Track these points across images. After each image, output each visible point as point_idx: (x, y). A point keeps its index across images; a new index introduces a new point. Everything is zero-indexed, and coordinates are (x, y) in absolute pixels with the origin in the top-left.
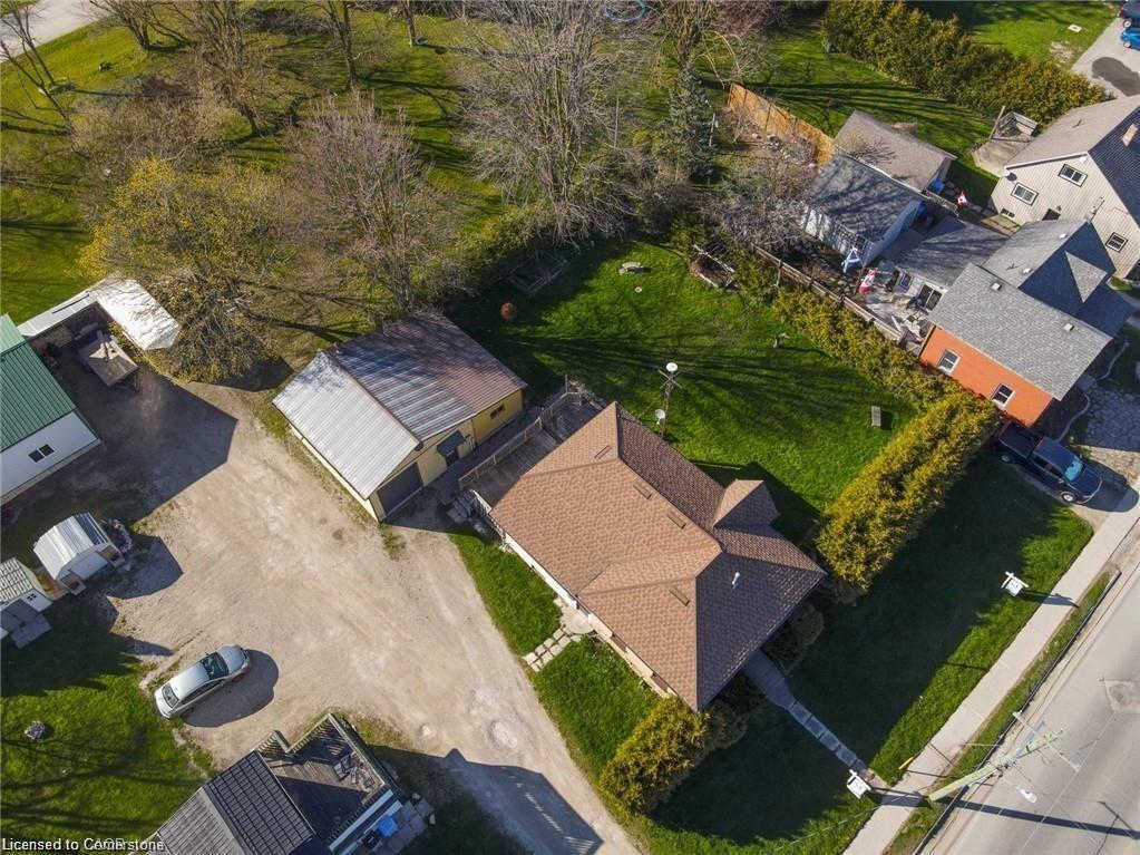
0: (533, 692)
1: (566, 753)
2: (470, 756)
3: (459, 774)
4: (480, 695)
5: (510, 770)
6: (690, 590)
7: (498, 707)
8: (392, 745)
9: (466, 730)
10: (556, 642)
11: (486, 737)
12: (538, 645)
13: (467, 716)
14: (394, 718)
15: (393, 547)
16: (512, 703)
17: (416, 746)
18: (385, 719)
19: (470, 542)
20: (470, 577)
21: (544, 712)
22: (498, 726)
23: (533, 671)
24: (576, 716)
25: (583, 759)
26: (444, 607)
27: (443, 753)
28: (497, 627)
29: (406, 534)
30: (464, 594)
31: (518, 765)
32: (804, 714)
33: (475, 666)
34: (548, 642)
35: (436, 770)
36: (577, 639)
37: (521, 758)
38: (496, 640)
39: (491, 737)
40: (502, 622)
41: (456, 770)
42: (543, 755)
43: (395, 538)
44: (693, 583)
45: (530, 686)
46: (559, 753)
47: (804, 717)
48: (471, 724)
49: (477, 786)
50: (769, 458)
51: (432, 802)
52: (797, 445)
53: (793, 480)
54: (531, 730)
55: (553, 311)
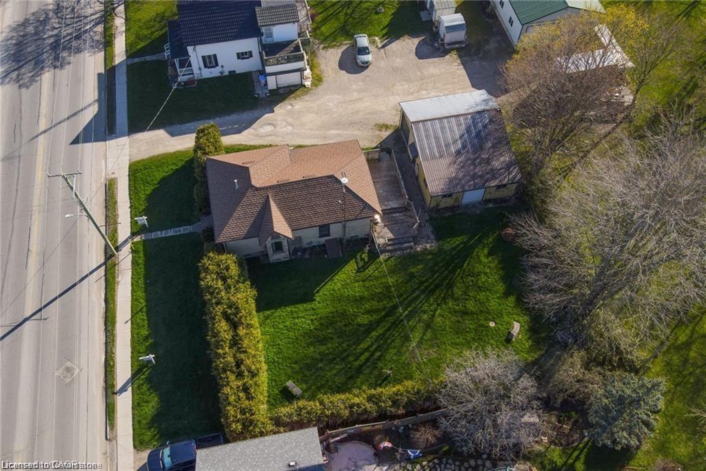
2: (268, 115)
4: (290, 128)
7: (280, 131)
9: (279, 118)
11: (271, 123)
16: (277, 136)
18: (305, 97)
22: (272, 128)
27: (276, 109)
29: (386, 133)
31: (252, 127)
32: (184, 231)
33: (303, 131)
38: (309, 142)
41: (266, 110)
43: (386, 129)
49: (256, 113)
50: (313, 309)
51: (262, 99)
52: (310, 330)
53: (291, 311)
54: (262, 136)
55: (498, 264)
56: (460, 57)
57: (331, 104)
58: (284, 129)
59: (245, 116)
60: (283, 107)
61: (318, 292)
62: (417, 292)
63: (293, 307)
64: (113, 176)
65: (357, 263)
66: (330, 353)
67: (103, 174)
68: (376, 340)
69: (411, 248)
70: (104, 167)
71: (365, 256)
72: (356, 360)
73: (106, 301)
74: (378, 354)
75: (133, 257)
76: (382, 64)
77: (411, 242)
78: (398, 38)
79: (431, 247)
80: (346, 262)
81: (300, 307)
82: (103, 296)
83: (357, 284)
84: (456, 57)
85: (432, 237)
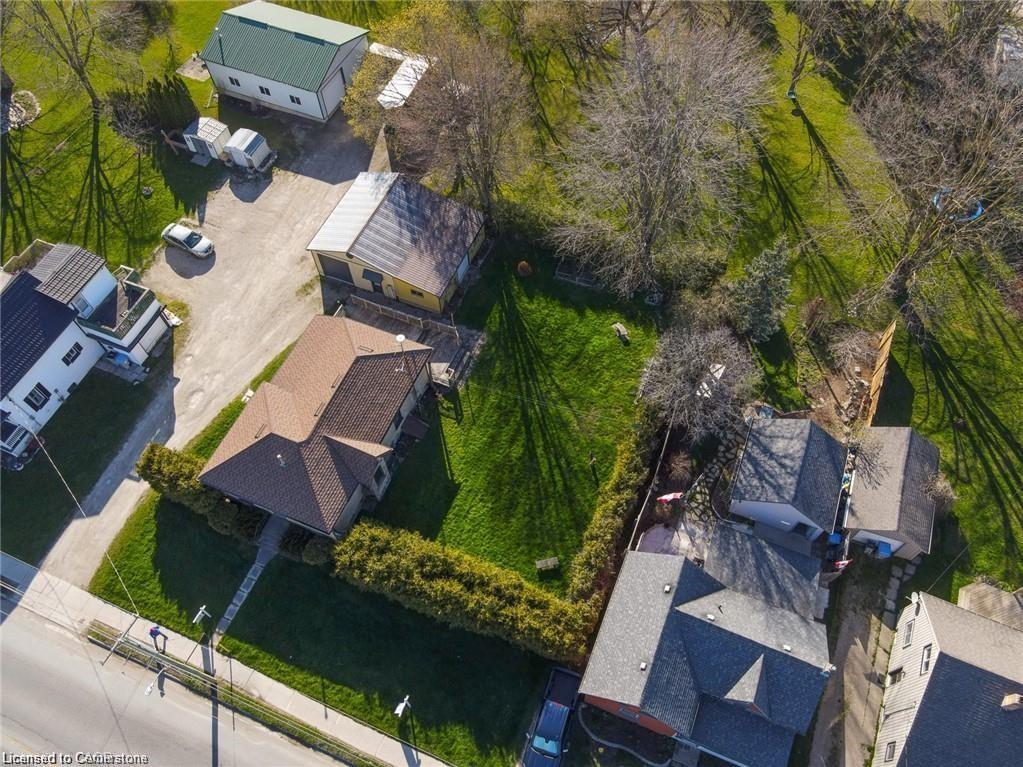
0: (227, 404)
2: (177, 389)
6: (265, 434)
7: (213, 388)
9: (194, 379)
11: (192, 391)
13: (203, 375)
14: (193, 339)
15: (306, 288)
16: (217, 396)
17: (177, 358)
18: (191, 336)
21: (217, 415)
22: (201, 394)
23: (242, 398)
26: (272, 333)
27: (176, 375)
28: (267, 367)
29: (317, 292)
30: (284, 341)
32: (255, 575)
33: (236, 366)
35: (166, 374)
37: (182, 415)
38: (257, 370)
41: (168, 385)
42: (188, 425)
43: (312, 288)
44: (269, 434)
45: (231, 401)
46: (192, 433)
48: (199, 379)
49: (161, 398)
50: (469, 491)
51: (147, 379)
52: (492, 509)
53: (456, 515)
54: (202, 412)
55: (546, 299)
56: (287, 169)
57: (227, 317)
58: (214, 384)
59: (153, 411)
60: (182, 366)
61: (452, 475)
62: (523, 384)
63: (451, 510)
64: (87, 624)
65: (448, 417)
66: (531, 505)
67: (70, 635)
68: (547, 453)
69: (471, 357)
70: (57, 629)
71: (446, 404)
72: (555, 486)
73: (273, 727)
74: (563, 462)
75: (238, 660)
76: (223, 237)
77: (464, 354)
78: (203, 201)
79: (483, 340)
80: (439, 427)
81: (457, 502)
82: (264, 729)
83: (473, 432)
84: (282, 172)
85: (474, 332)
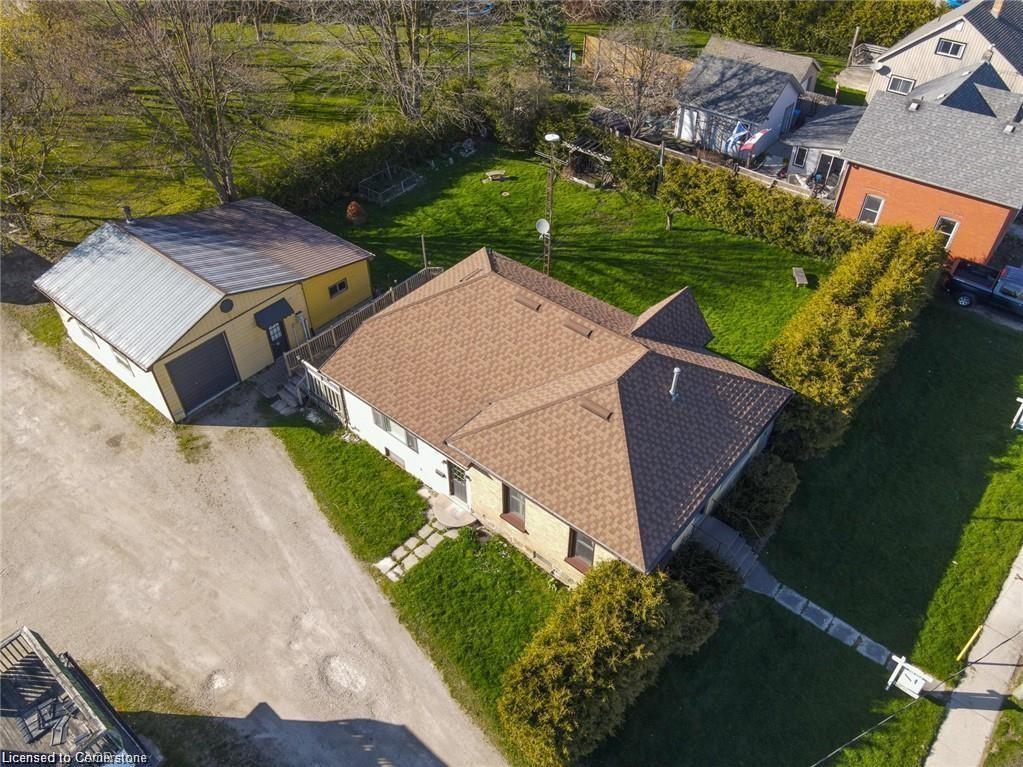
0: (391, 609)
1: (444, 691)
2: (286, 711)
3: (268, 742)
4: (307, 622)
5: (352, 725)
6: (611, 399)
7: (335, 634)
8: (158, 708)
9: (284, 673)
10: (423, 542)
11: (315, 680)
12: (396, 547)
13: (286, 654)
14: (166, 667)
15: (191, 449)
16: (359, 629)
17: (200, 706)
18: (152, 671)
19: (300, 434)
20: (298, 474)
21: (408, 635)
22: (335, 663)
23: (389, 581)
24: (457, 636)
25: (471, 696)
26: (258, 511)
27: (243, 711)
28: (336, 529)
29: (211, 433)
30: (289, 494)
31: (367, 717)
32: (797, 601)
33: (301, 583)
34: (411, 543)
35: (229, 739)
36: (453, 535)
37: (371, 705)
38: (335, 548)
39: (324, 678)
40: (342, 522)
41: (264, 736)
42: (408, 697)
43: (196, 439)
44: (614, 389)
45: (386, 602)
46: (433, 692)
47: (799, 605)
48: (291, 663)
54: (386, 663)
55: (406, 215)
